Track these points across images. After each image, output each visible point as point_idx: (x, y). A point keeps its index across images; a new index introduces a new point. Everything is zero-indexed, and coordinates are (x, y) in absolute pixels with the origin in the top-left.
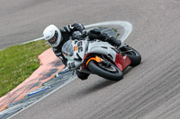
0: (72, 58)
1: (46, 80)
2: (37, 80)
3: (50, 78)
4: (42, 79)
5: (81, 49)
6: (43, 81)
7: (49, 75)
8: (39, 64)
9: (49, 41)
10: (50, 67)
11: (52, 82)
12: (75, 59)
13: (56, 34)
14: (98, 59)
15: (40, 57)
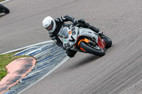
0: (68, 39)
1: (12, 85)
2: (5, 86)
3: (15, 83)
4: (9, 84)
5: (74, 33)
6: (10, 86)
7: (15, 81)
8: (6, 72)
9: (47, 28)
10: (15, 75)
11: (17, 87)
12: (70, 40)
13: (52, 23)
14: (86, 40)
15: (7, 67)
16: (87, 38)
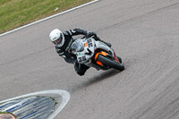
12: (87, 53)
13: (61, 36)
14: (104, 53)
16: (104, 50)
